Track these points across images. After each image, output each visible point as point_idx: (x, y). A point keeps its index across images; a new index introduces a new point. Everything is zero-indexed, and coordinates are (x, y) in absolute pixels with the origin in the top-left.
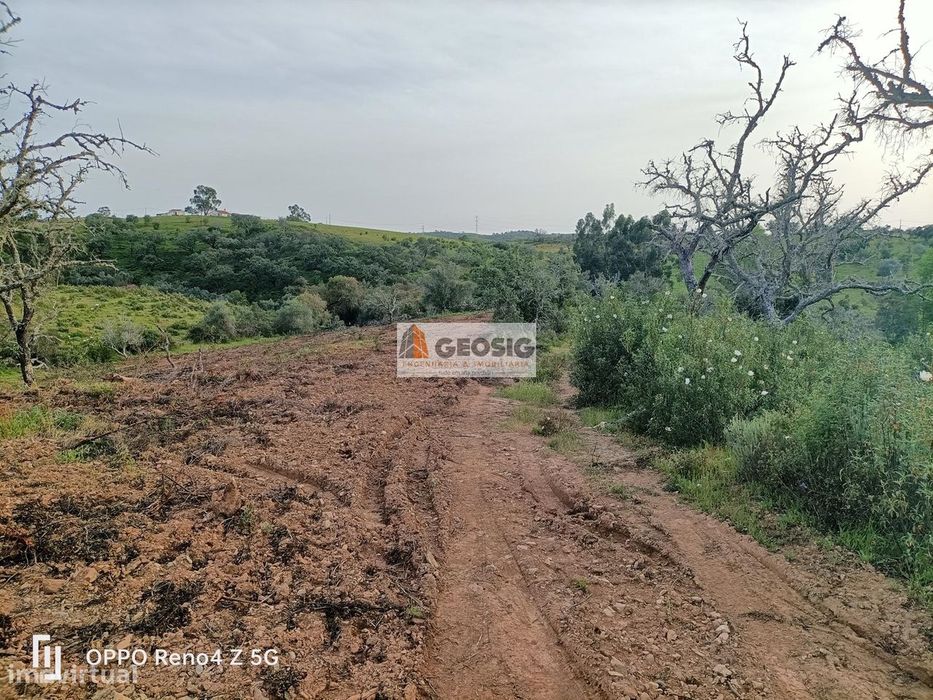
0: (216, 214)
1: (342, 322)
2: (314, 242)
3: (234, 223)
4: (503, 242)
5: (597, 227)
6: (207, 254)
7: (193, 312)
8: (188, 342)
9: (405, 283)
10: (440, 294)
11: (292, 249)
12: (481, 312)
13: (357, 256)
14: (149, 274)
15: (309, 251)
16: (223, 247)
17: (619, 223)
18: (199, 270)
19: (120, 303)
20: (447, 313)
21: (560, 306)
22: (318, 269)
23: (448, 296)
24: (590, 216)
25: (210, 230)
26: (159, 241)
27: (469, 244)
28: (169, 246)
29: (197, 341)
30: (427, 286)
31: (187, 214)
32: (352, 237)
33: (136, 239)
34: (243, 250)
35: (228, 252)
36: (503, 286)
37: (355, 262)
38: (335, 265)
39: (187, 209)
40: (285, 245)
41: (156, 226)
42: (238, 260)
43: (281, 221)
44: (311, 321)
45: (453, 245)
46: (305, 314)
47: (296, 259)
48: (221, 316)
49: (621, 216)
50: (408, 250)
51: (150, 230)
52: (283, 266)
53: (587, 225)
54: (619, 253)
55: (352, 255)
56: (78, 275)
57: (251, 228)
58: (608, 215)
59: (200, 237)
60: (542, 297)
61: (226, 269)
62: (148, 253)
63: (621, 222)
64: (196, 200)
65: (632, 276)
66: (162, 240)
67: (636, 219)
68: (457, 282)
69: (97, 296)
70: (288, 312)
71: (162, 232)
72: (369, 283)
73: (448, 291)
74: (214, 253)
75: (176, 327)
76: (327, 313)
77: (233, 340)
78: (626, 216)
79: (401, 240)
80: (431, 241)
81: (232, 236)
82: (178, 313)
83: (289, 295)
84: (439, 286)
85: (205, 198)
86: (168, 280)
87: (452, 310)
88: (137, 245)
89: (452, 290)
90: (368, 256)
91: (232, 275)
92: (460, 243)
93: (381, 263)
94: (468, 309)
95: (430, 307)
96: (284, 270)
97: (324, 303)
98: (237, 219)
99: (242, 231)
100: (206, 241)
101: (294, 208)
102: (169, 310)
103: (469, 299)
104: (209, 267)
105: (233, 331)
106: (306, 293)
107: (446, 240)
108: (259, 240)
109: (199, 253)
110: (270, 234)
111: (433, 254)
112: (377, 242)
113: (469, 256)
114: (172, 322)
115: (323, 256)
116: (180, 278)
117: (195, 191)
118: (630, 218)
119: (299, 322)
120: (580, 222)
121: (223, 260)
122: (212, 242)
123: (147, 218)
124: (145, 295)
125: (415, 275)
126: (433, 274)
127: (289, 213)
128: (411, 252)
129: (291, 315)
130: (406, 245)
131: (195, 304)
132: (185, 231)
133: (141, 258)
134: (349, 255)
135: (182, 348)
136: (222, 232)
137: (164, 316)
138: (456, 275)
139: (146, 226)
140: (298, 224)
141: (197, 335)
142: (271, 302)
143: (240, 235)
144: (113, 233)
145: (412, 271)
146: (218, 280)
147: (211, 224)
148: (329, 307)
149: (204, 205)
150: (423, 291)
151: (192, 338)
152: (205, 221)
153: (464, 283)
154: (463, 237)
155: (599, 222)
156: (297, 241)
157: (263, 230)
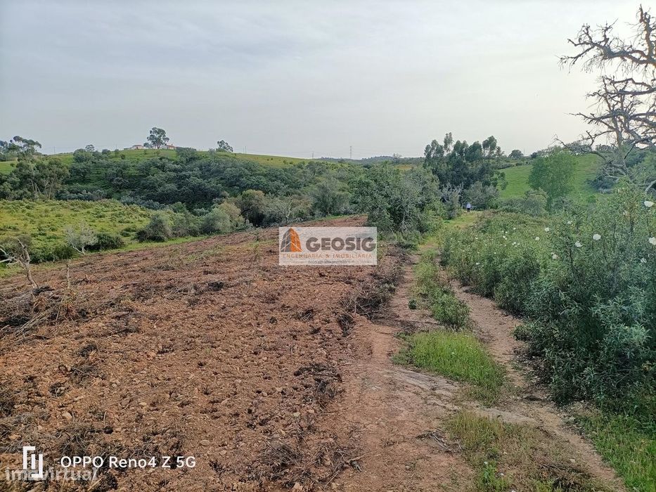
0: (166, 147)
1: (252, 224)
2: (234, 166)
3: (178, 154)
4: (370, 164)
5: (440, 151)
6: (159, 176)
7: (141, 219)
8: (136, 242)
9: (299, 195)
10: (325, 202)
11: (218, 172)
12: (356, 216)
13: (265, 176)
14: (118, 191)
15: (230, 173)
16: (170, 171)
17: (456, 147)
18: (153, 188)
19: (88, 212)
20: (330, 218)
21: (422, 210)
22: (238, 186)
23: (331, 203)
24: (434, 142)
25: (161, 159)
26: (125, 168)
27: (346, 166)
28: (132, 171)
29: (141, 241)
30: (315, 196)
31: (145, 148)
32: (262, 162)
33: (109, 166)
34: (184, 173)
35: (173, 174)
36: (376, 195)
37: (264, 180)
38: (249, 182)
39: (145, 145)
40: (213, 169)
41: (123, 157)
42: (180, 180)
43: (211, 152)
44: (229, 224)
45: (334, 167)
46: (224, 218)
47: (222, 179)
48: (161, 222)
49: (458, 142)
50: (301, 171)
51: (118, 160)
52: (212, 184)
53: (433, 149)
54: (457, 169)
55: (262, 175)
56: (68, 192)
57: (189, 157)
58: (448, 141)
59: (154, 164)
60: (408, 203)
61: (172, 187)
62: (117, 176)
63: (459, 147)
64: (152, 138)
65: (472, 186)
66: (127, 167)
67: (470, 144)
68: (337, 193)
69: (72, 207)
70: (211, 217)
71: (127, 161)
72: (273, 195)
73: (331, 200)
74: (164, 175)
75: (128, 230)
76: (241, 218)
77: (169, 238)
78: (462, 142)
79: (296, 163)
80: (318, 164)
81: (176, 163)
82: (131, 220)
83: (216, 205)
84: (323, 196)
85: (158, 136)
86: (131, 196)
87: (334, 214)
88: (109, 171)
89: (334, 199)
90: (273, 175)
91: (176, 191)
92: (339, 165)
93: (283, 180)
94: (346, 213)
95: (317, 212)
96: (213, 187)
97: (239, 211)
98: (180, 151)
99: (184, 159)
100: (158, 167)
101: (221, 143)
102: (124, 217)
103: (346, 206)
104: (160, 186)
105: (170, 233)
106: (225, 203)
107: (329, 163)
108: (195, 166)
109: (153, 175)
110: (203, 161)
111: (320, 173)
112: (280, 165)
113: (345, 174)
114: (125, 226)
115: (241, 176)
116: (139, 193)
117: (151, 132)
118: (464, 143)
119: (219, 225)
120: (428, 147)
121: (169, 180)
122: (162, 168)
123: (117, 152)
124: (108, 207)
125: (307, 188)
126: (319, 187)
127: (218, 147)
128: (304, 172)
129: (213, 220)
130: (300, 167)
131: (144, 213)
132: (144, 160)
133: (112, 180)
134: (259, 175)
135: (130, 246)
136: (169, 160)
137: (120, 222)
138: (336, 188)
139: (116, 157)
140: (224, 153)
141: (142, 236)
142: (203, 210)
143: (182, 162)
144: (93, 162)
145: (305, 186)
146: (165, 194)
147: (162, 154)
148: (243, 214)
149: (157, 142)
150: (312, 201)
151: (138, 238)
152: (158, 153)
153: (343, 193)
154: (341, 161)
155: (441, 147)
156: (222, 166)
157: (198, 158)
